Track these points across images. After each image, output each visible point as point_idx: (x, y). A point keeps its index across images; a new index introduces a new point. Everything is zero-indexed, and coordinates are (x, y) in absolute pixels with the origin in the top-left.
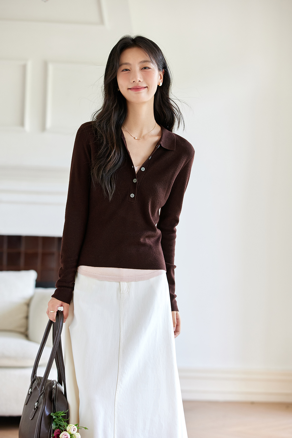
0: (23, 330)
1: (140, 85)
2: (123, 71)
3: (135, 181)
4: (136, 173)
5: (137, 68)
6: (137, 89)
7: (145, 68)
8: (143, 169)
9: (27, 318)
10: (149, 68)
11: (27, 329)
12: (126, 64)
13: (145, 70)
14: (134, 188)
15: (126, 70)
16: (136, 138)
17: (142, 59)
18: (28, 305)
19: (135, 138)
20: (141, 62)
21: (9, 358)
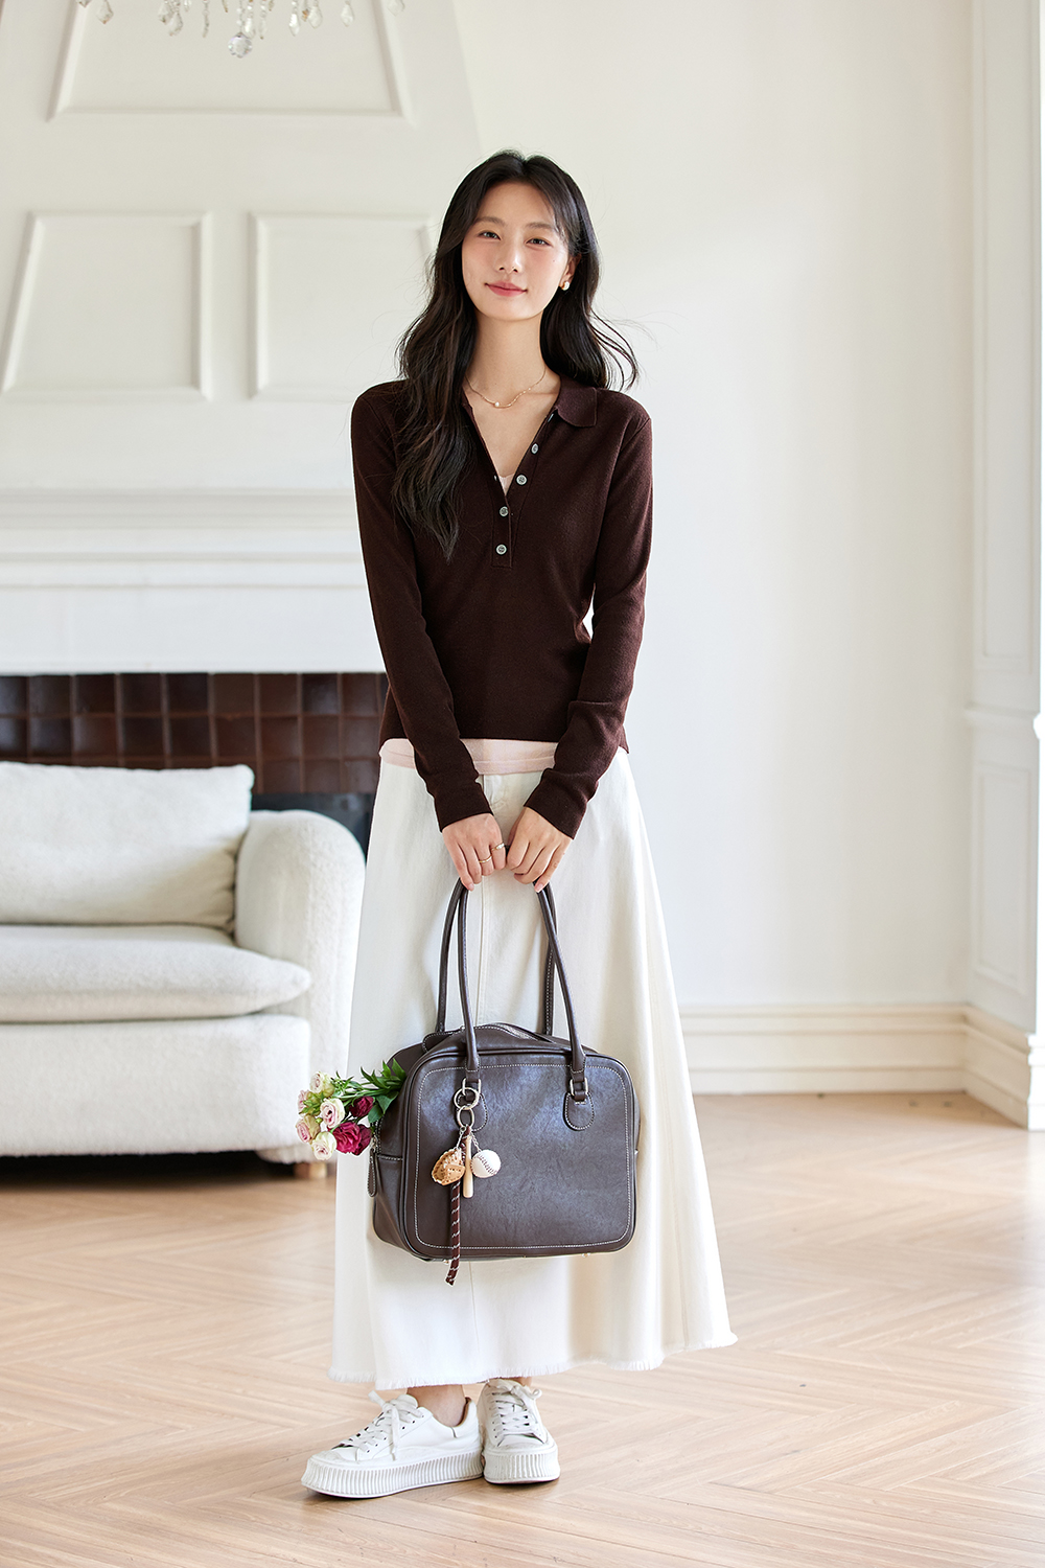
0: (221, 920)
1: (513, 281)
2: (481, 234)
3: (504, 512)
4: (505, 492)
5: (518, 237)
6: (504, 289)
7: (537, 241)
8: (522, 480)
9: (233, 888)
10: (547, 244)
11: (233, 918)
12: (494, 220)
13: (536, 246)
14: (502, 531)
15: (491, 235)
16: (497, 404)
17: (537, 219)
18: (235, 856)
19: (494, 404)
20: (532, 225)
21: (181, 992)
